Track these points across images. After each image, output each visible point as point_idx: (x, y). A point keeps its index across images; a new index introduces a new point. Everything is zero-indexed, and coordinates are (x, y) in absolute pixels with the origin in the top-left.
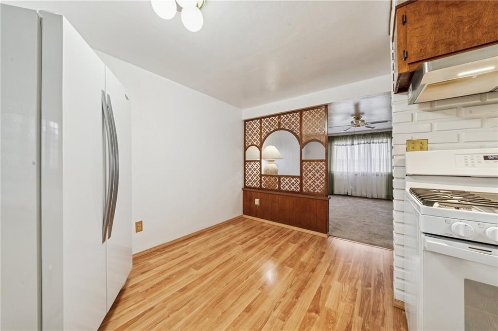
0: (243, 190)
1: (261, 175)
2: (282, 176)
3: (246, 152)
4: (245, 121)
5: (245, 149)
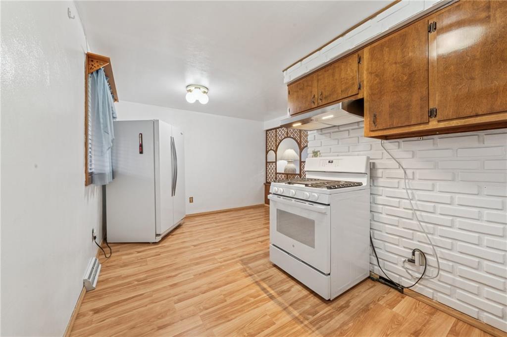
0: (265, 185)
1: (276, 173)
2: (289, 174)
3: (268, 155)
4: (267, 131)
5: (267, 152)
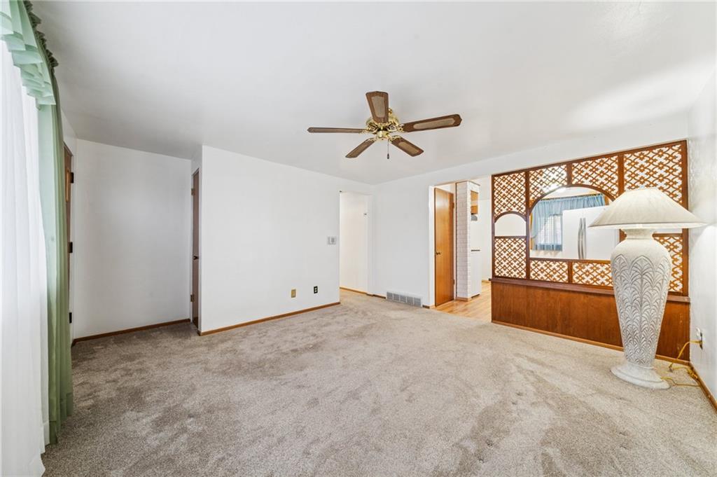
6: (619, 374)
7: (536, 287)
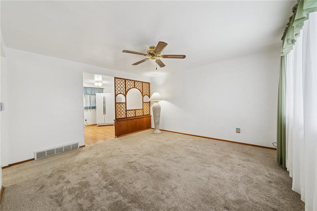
6: (156, 133)
7: (130, 120)
